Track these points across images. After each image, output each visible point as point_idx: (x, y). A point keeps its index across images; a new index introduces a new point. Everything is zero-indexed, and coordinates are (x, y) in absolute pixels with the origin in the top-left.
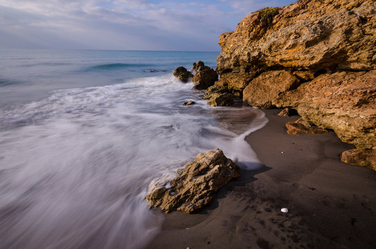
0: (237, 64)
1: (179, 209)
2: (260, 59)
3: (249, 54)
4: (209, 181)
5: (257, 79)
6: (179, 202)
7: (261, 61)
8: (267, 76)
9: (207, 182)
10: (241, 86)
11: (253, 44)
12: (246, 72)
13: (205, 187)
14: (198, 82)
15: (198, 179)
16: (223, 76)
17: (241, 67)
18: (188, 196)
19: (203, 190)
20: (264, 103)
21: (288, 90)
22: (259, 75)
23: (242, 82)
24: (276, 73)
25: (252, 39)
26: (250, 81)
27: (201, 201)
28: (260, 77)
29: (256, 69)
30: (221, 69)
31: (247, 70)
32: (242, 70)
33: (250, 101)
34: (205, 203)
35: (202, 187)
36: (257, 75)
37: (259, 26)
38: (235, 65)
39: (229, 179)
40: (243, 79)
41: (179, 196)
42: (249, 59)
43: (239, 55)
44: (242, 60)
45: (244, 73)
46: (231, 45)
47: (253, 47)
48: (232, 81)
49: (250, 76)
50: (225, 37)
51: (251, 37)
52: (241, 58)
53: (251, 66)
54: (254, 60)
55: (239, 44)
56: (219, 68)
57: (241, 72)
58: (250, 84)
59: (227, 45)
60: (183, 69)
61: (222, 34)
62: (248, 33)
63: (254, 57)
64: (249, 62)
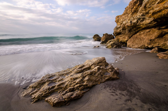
0: (124, 29)
1: (46, 99)
2: (138, 24)
3: (131, 22)
4: (86, 76)
5: (136, 35)
6: (51, 92)
7: (138, 25)
8: (142, 33)
9: (84, 77)
10: (126, 40)
11: (134, 16)
12: (129, 32)
13: (80, 81)
14: (104, 40)
15: (77, 75)
16: (117, 37)
17: (127, 30)
18: (61, 88)
19: (77, 84)
20: (140, 46)
21: (156, 38)
22: (137, 33)
23: (127, 38)
24: (148, 30)
25: (133, 13)
26: (131, 36)
27: (69, 94)
28: (138, 34)
29: (135, 30)
30: (116, 33)
31: (130, 31)
32: (127, 31)
33: (131, 45)
34: (73, 97)
35: (78, 81)
36: (136, 33)
37: (137, 5)
38: (123, 29)
39: (107, 78)
40: (128, 36)
41: (53, 87)
42: (131, 25)
43: (126, 24)
44: (127, 26)
45: (128, 33)
46: (121, 20)
47: (133, 18)
48: (121, 37)
49: (132, 34)
50: (118, 17)
51: (133, 12)
52: (126, 25)
53: (132, 28)
54: (134, 25)
55: (125, 18)
56: (115, 33)
57: (126, 32)
58: (131, 38)
59: (119, 21)
60: (97, 35)
61: (117, 17)
62: (131, 10)
63: (134, 23)
64: (131, 26)
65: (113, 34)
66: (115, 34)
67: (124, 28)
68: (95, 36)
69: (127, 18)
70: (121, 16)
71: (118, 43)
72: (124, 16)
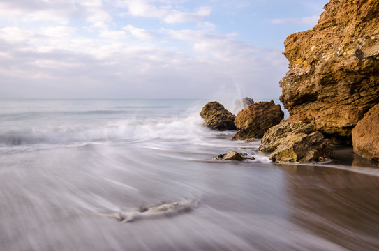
0: (328, 80)
3: (359, 54)
10: (343, 122)
11: (368, 30)
12: (352, 93)
14: (246, 124)
16: (294, 111)
17: (340, 84)
23: (345, 115)
25: (364, 20)
26: (366, 110)
30: (292, 98)
31: (354, 88)
32: (342, 89)
40: (348, 107)
42: (360, 64)
43: (334, 62)
44: (342, 69)
45: (346, 96)
46: (313, 48)
47: (368, 37)
48: (320, 114)
49: (365, 100)
50: (295, 39)
51: (364, 14)
52: (339, 65)
53: (363, 79)
54: (372, 66)
55: (330, 42)
56: (287, 97)
57: (340, 94)
58: (366, 116)
59: (301, 52)
60: (217, 106)
61: (289, 38)
62: (355, 7)
63: (372, 58)
64: (359, 71)
65: (282, 99)
66: (290, 100)
67: (327, 78)
68: (208, 107)
69: (336, 39)
70: (309, 34)
71: (320, 139)
72: (321, 35)
